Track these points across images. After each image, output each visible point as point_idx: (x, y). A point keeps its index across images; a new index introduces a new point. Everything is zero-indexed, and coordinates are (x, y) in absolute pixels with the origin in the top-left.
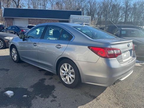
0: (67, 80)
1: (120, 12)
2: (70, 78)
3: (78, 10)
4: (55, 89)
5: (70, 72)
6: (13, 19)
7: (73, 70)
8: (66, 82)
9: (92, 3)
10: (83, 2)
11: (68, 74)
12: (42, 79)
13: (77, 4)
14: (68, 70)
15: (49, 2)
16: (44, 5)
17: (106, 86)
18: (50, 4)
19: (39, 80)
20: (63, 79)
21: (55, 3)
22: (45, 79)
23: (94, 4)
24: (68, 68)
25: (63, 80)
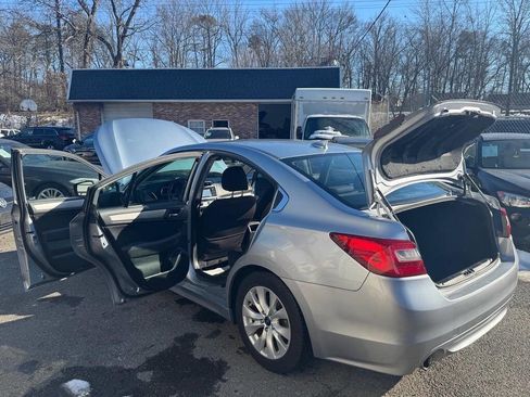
0: (265, 345)
1: (492, 57)
2: (274, 339)
3: (325, 64)
4: (223, 377)
5: (276, 317)
6: (101, 105)
7: (283, 312)
8: (262, 352)
9: (382, 33)
10: (347, 30)
11: (269, 324)
12: (186, 335)
13: (325, 38)
14: (267, 311)
15: (224, 38)
16: (209, 50)
17: (397, 374)
18: (227, 45)
19: (176, 339)
20: (253, 339)
21: (244, 40)
22: (194, 336)
23: (391, 34)
24: (268, 302)
25: (253, 343)
